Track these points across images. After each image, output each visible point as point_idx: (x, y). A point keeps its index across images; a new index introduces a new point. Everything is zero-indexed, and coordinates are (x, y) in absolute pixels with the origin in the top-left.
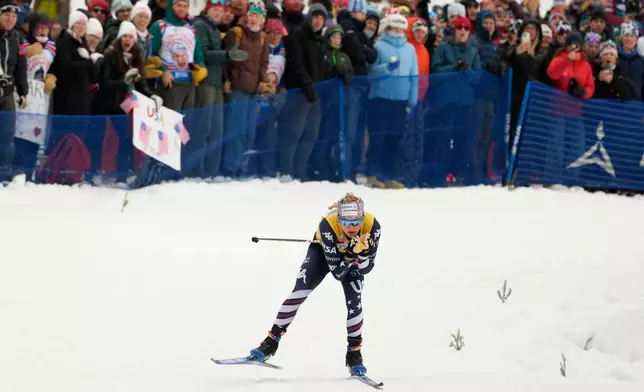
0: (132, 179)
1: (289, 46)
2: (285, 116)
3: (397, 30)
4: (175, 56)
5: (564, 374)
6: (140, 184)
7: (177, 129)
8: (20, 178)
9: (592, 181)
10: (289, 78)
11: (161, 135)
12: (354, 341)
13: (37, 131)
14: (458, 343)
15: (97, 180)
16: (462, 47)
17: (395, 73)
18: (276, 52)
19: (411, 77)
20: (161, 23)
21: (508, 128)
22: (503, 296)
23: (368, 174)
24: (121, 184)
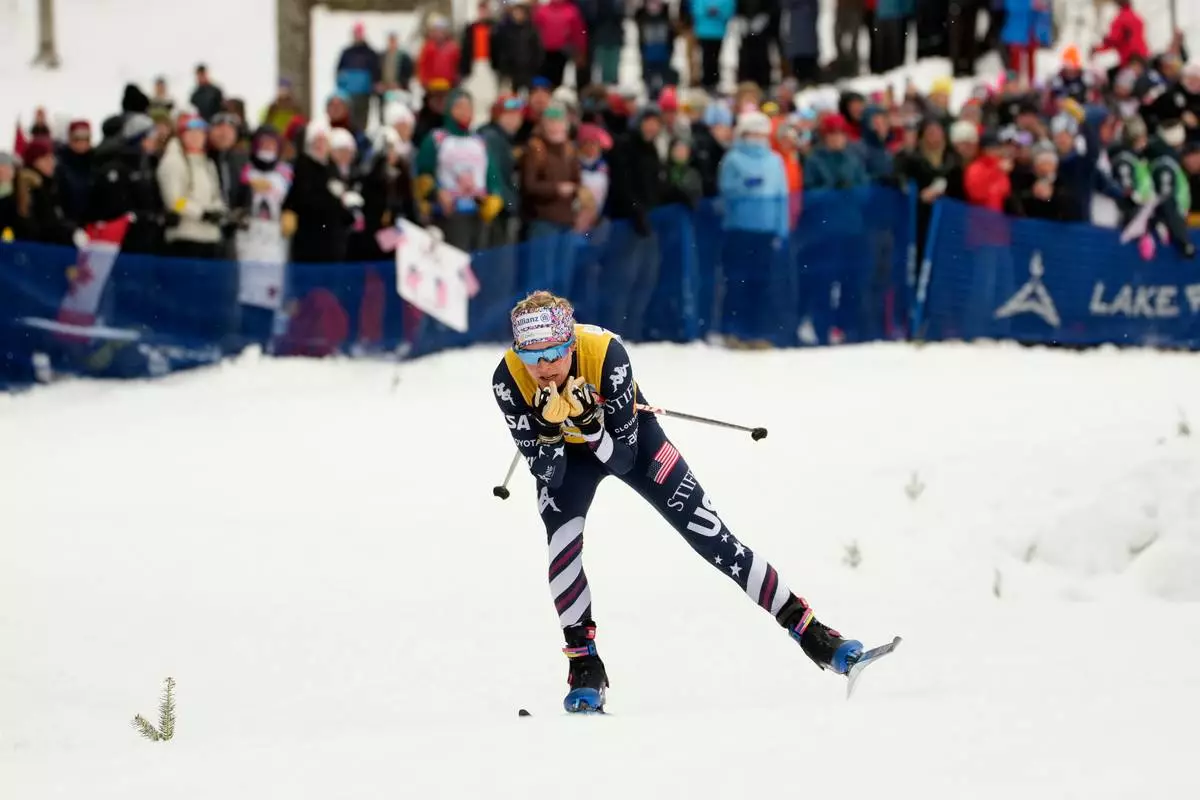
0: (404, 348)
1: (612, 160)
2: (608, 257)
3: (757, 135)
4: (458, 179)
5: (997, 592)
6: (416, 354)
7: (461, 275)
8: (253, 352)
9: (1028, 332)
10: (614, 204)
11: (439, 283)
12: (792, 614)
13: (272, 292)
14: (854, 557)
15: (357, 350)
16: (838, 156)
17: (757, 192)
18: (594, 168)
19: (778, 199)
20: (437, 134)
21: (911, 264)
22: (913, 493)
23: (724, 331)
24: (390, 356)
